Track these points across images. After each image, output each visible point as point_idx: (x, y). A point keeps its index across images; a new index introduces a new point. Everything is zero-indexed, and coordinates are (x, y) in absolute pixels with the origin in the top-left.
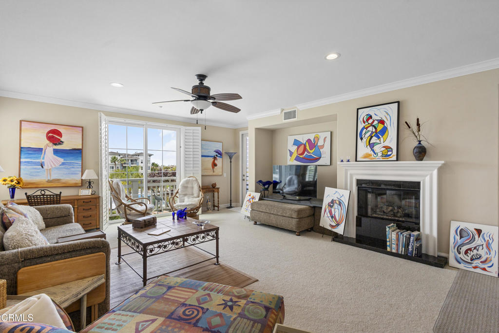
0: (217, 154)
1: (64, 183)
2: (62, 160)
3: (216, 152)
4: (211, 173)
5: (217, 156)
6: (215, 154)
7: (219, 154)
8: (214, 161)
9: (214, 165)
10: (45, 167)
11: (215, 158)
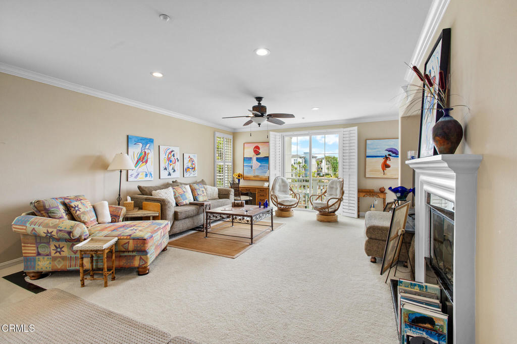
0: (390, 153)
1: (260, 178)
2: (259, 164)
3: (389, 151)
4: (381, 175)
5: (390, 155)
6: (387, 153)
7: (393, 153)
8: (385, 162)
9: (386, 166)
10: (253, 168)
11: (386, 158)
